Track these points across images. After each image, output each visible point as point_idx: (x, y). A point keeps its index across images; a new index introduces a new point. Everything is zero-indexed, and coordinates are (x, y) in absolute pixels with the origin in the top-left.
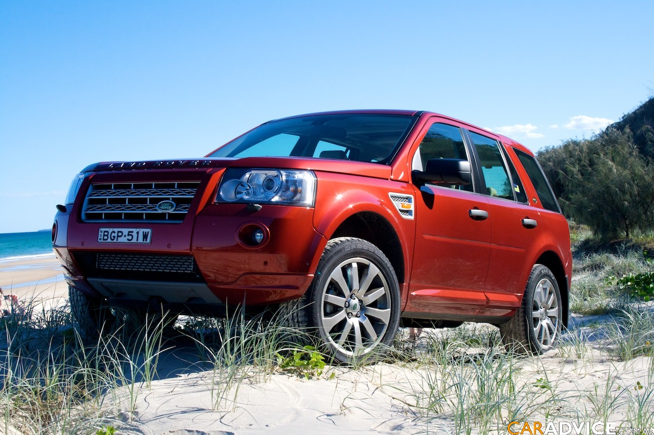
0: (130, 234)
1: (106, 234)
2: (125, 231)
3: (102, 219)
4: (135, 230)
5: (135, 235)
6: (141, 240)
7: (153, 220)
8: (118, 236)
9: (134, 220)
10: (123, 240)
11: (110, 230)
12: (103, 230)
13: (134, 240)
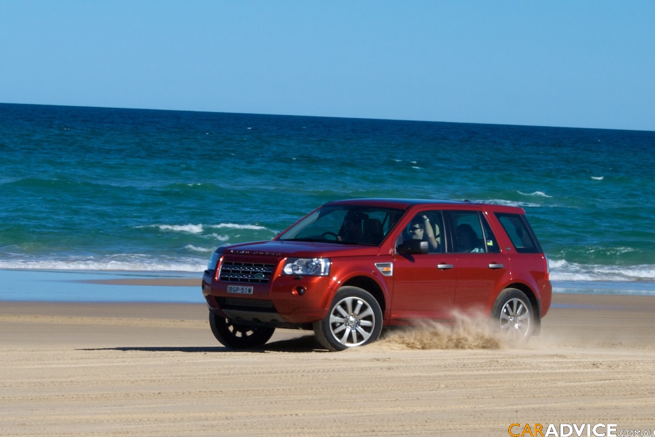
0: (242, 289)
1: (231, 289)
2: (240, 287)
3: (228, 280)
4: (245, 287)
5: (244, 289)
6: (247, 292)
7: (253, 282)
8: (237, 290)
9: (244, 282)
10: (239, 292)
11: (233, 287)
12: (230, 286)
13: (244, 292)
